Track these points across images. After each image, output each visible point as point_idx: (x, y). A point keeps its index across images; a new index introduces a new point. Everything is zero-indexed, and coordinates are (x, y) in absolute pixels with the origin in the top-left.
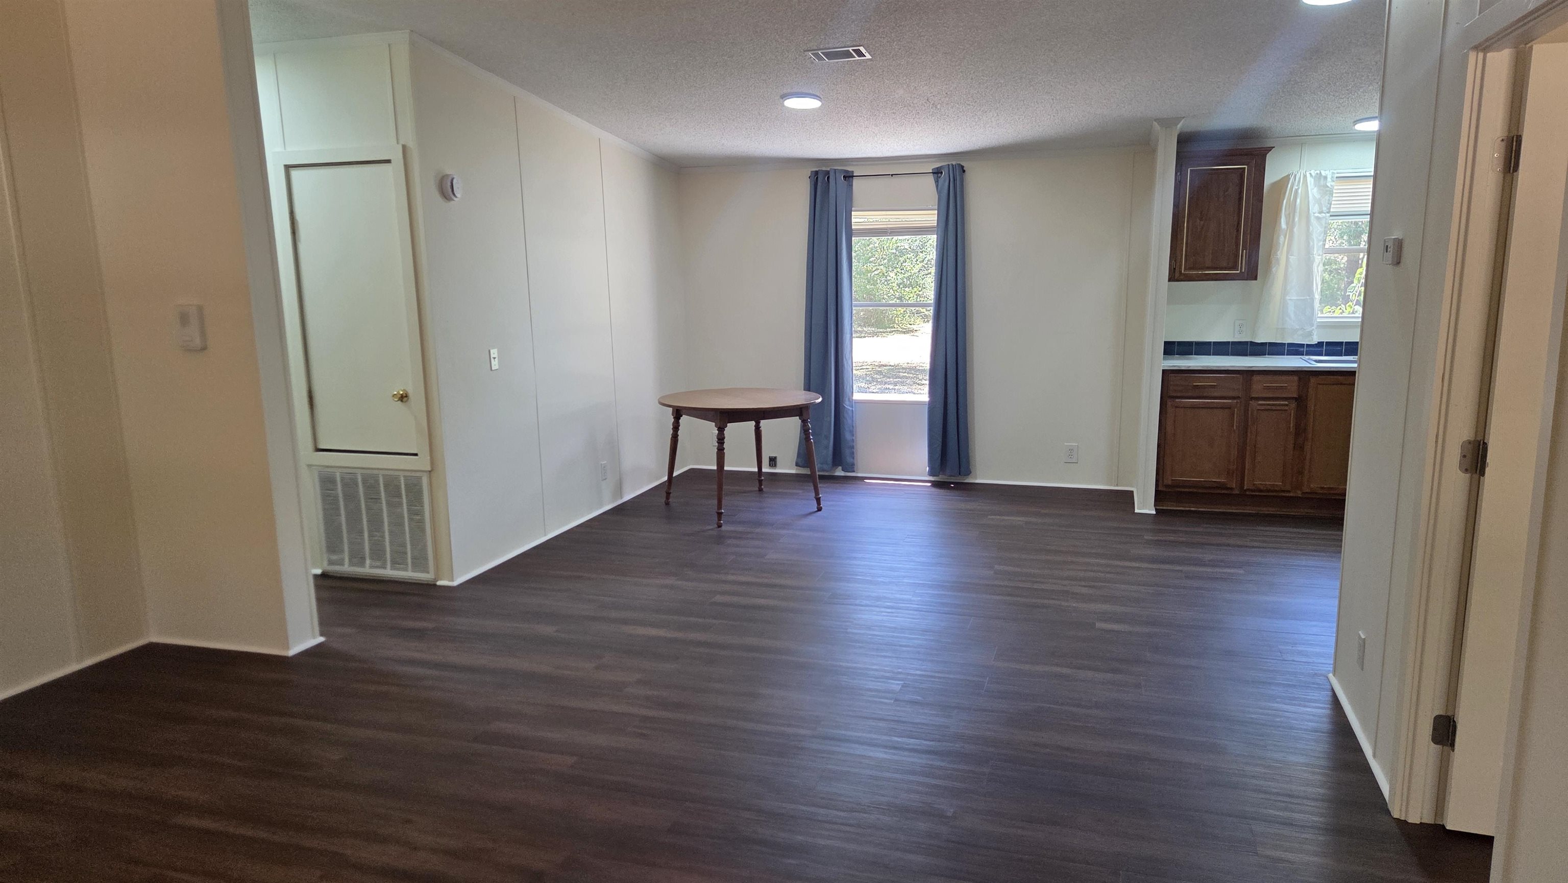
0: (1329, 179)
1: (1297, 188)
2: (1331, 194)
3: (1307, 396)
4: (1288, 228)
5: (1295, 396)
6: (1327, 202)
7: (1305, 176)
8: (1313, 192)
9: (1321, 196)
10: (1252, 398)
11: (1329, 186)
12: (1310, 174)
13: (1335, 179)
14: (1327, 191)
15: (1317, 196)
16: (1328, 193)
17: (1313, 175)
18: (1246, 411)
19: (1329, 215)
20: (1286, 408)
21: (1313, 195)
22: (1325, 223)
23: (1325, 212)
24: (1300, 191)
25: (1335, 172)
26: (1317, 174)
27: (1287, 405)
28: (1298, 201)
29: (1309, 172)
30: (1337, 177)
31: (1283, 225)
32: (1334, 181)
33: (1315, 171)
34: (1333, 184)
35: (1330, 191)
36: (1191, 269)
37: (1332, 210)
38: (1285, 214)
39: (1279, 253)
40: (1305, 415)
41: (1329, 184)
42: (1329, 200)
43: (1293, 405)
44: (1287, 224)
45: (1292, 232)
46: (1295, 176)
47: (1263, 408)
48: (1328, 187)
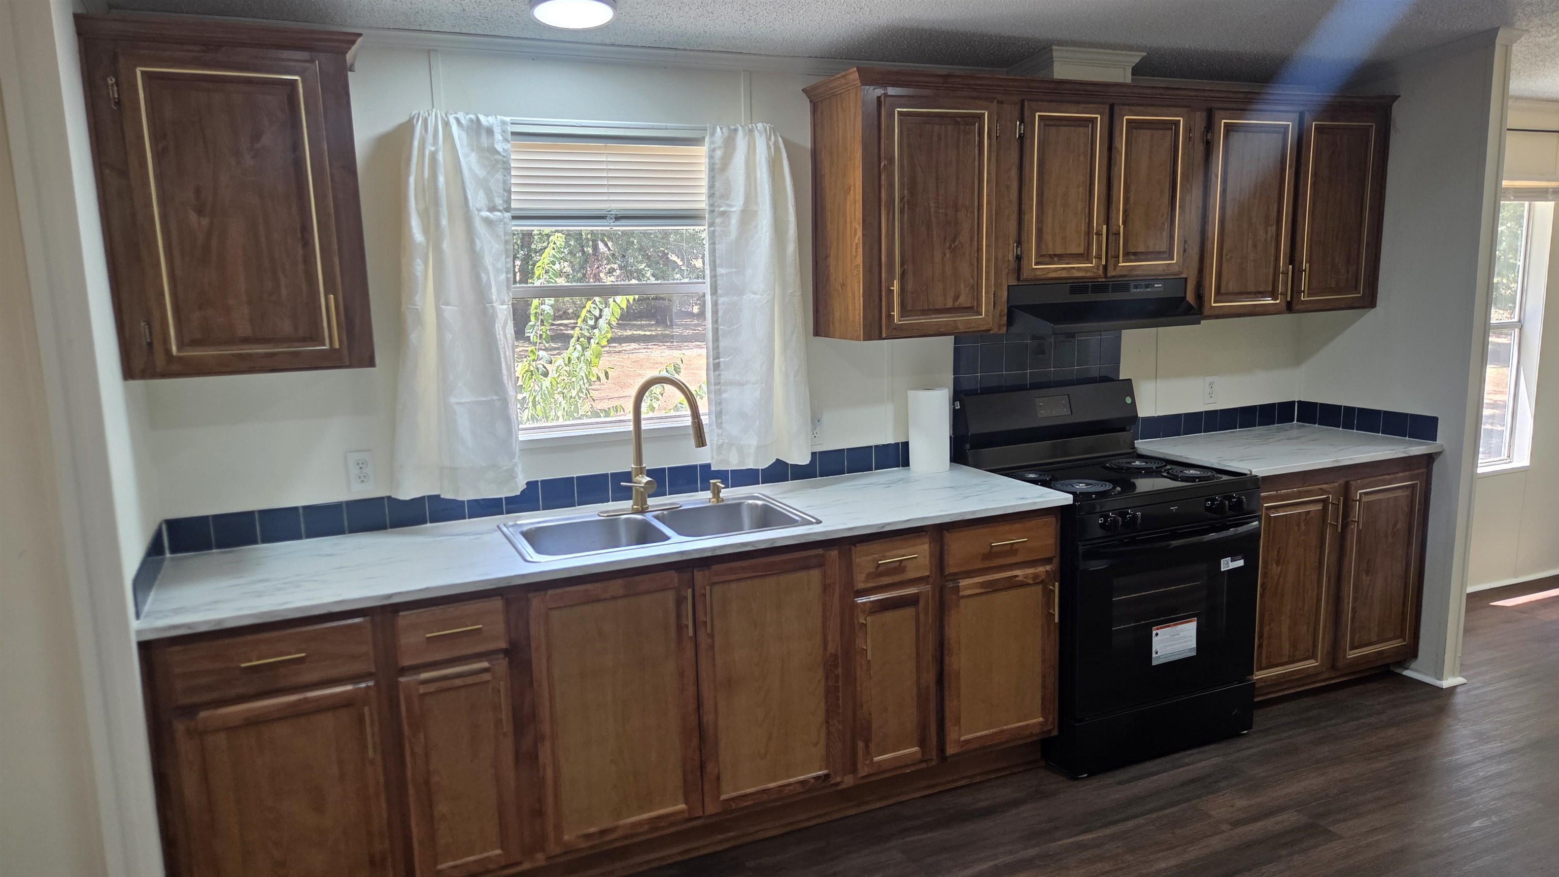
0: (498, 136)
1: (433, 149)
2: (507, 169)
3: (528, 638)
4: (428, 241)
5: (503, 645)
6: (501, 185)
7: (446, 124)
8: (470, 162)
9: (488, 173)
10: (403, 671)
11: (500, 150)
12: (457, 120)
13: (509, 137)
14: (497, 161)
15: (481, 173)
16: (500, 166)
17: (463, 121)
18: (394, 704)
19: (508, 215)
20: (487, 677)
21: (471, 170)
22: (505, 234)
23: (501, 208)
24: (440, 157)
25: (508, 119)
26: (471, 120)
27: (486, 670)
28: (441, 179)
29: (455, 115)
30: (513, 133)
31: (418, 235)
32: (508, 141)
33: (467, 114)
34: (508, 146)
35: (504, 163)
36: (195, 343)
37: (514, 205)
38: (417, 209)
39: (418, 298)
40: (531, 684)
41: (499, 147)
42: (505, 182)
43: (502, 664)
44: (426, 231)
45: (438, 250)
46: (425, 121)
47: (432, 688)
48: (498, 153)
